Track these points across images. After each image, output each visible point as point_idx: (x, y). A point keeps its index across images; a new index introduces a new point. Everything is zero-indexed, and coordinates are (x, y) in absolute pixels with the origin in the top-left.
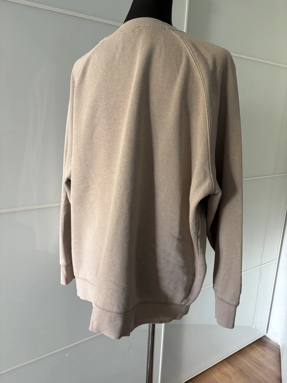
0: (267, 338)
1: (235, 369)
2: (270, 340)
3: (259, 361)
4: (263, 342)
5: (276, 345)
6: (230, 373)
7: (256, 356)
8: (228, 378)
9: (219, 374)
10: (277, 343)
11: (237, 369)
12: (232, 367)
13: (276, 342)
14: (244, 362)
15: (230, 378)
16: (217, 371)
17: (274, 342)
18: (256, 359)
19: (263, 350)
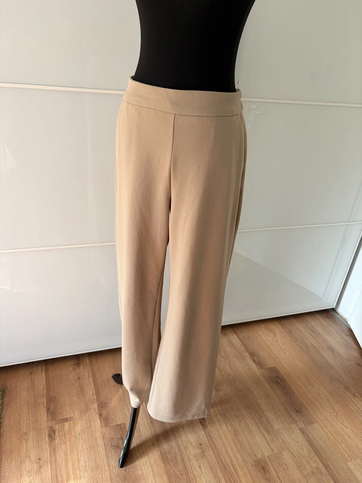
0: (338, 314)
1: (284, 329)
2: (339, 315)
3: (315, 329)
4: (329, 314)
5: (344, 321)
6: (277, 331)
7: (313, 324)
8: (272, 334)
9: (264, 329)
11: (286, 329)
12: (282, 327)
13: (345, 318)
15: (275, 334)
16: (264, 327)
17: (342, 317)
18: (313, 327)
19: (325, 320)
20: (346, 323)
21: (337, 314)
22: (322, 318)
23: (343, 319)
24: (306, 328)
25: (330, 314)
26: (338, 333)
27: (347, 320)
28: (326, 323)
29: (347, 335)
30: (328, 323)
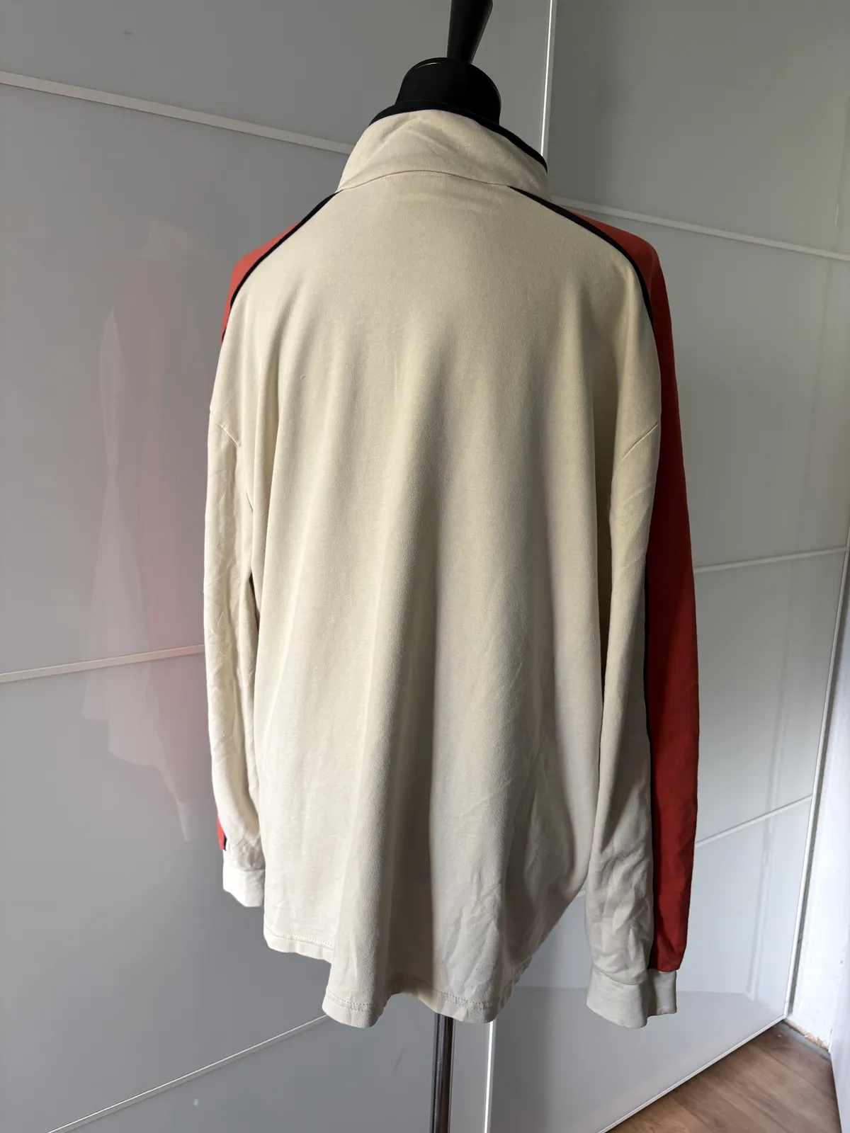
2: (799, 1032)
5: (816, 1047)
7: (759, 1082)
10: (822, 1042)
11: (707, 1121)
14: (726, 1098)
17: (812, 1038)
19: (779, 1061)
20: (826, 1055)
22: (768, 1053)
23: (814, 1043)
25: (780, 1036)
27: (825, 1044)
30: (787, 1066)
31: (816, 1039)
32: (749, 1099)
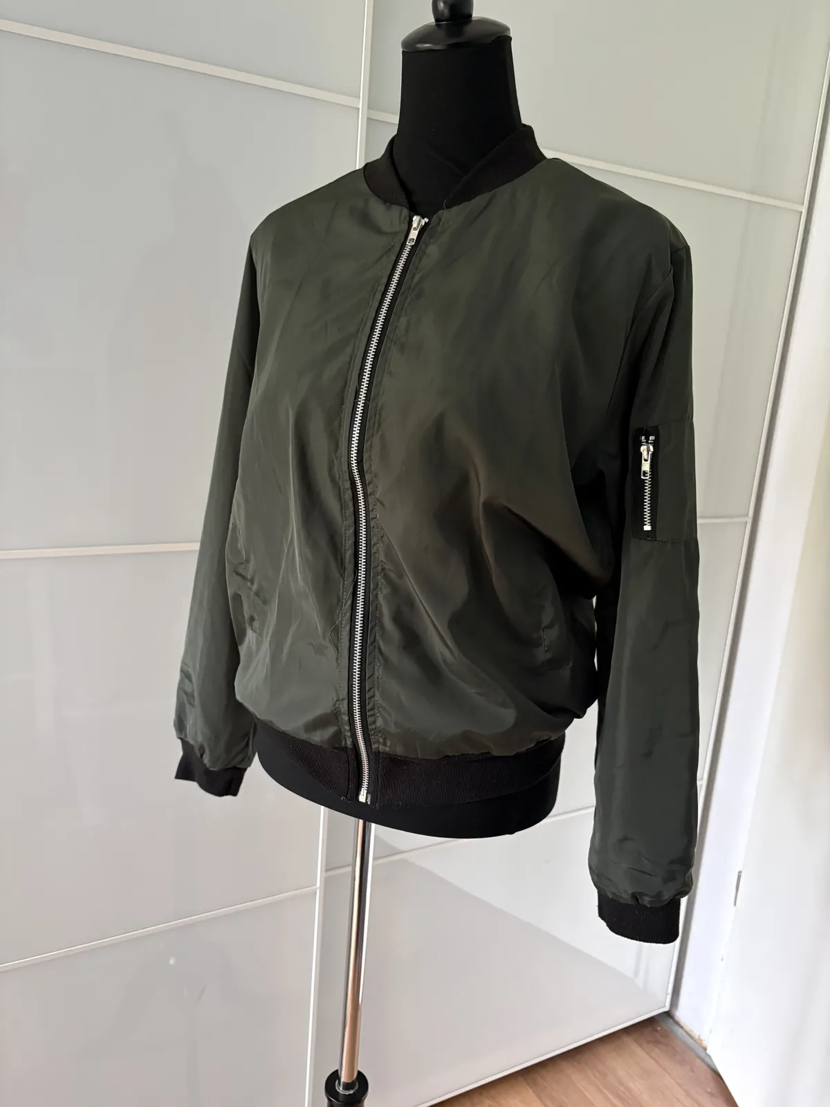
0: (677, 1023)
2: (682, 1027)
3: (628, 1089)
4: (657, 1031)
5: (696, 1047)
7: (621, 1073)
10: (702, 1040)
11: (549, 1103)
12: (539, 1097)
13: (699, 1036)
14: (579, 1085)
17: (691, 1035)
18: (622, 1084)
19: (648, 1053)
20: (702, 1054)
21: (676, 1028)
22: (641, 1046)
23: (695, 1040)
24: (601, 1091)
25: (659, 1028)
26: (688, 1094)
27: (705, 1043)
28: (653, 1062)
29: (711, 1094)
30: (657, 1062)
31: (697, 1037)
32: (605, 1091)
